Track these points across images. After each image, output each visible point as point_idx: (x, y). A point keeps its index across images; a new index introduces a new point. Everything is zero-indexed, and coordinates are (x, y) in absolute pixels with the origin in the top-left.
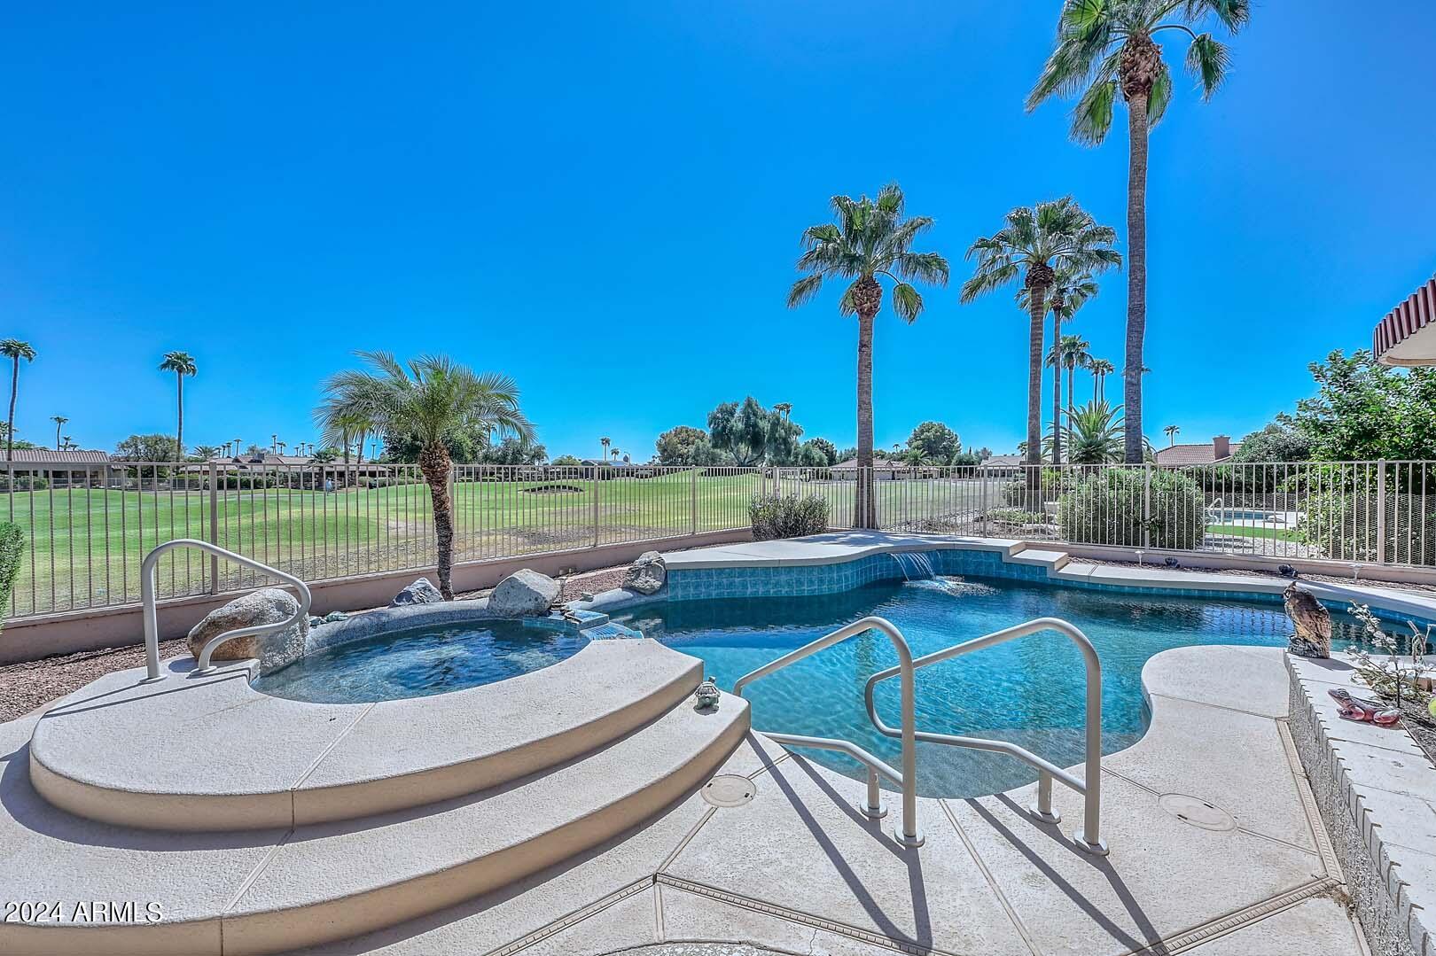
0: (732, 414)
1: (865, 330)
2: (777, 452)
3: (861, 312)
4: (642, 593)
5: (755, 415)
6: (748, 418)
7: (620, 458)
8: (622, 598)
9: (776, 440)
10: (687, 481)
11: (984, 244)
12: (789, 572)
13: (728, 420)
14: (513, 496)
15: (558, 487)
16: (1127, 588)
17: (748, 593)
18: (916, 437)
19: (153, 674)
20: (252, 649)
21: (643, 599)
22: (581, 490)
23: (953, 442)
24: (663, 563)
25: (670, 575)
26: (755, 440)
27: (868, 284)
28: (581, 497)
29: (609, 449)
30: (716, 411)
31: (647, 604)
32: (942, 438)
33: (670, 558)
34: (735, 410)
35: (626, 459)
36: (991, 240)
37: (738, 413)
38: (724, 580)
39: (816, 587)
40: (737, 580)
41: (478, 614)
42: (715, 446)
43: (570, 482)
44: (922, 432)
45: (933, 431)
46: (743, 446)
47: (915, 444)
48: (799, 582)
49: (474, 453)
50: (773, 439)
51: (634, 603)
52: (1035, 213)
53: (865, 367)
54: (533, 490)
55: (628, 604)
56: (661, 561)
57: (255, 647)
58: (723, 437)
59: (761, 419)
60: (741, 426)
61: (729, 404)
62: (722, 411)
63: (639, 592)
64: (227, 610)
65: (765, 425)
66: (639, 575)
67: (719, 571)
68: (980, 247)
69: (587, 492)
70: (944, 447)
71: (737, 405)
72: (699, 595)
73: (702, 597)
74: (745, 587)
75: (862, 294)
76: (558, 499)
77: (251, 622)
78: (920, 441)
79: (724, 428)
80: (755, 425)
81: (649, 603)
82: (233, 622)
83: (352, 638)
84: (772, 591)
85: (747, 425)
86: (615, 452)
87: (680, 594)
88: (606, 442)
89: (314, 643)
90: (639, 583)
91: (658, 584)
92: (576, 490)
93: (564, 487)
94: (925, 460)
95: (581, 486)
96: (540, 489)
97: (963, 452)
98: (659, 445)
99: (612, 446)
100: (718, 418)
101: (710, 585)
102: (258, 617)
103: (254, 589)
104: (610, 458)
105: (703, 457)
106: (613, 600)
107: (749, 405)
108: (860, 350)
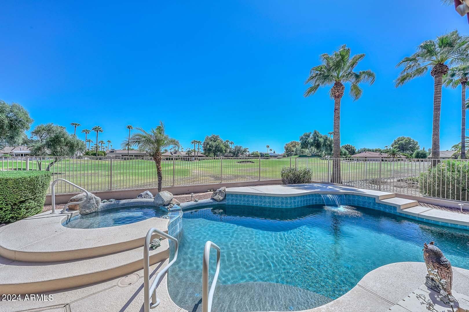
0: (309, 136)
1: (337, 103)
2: (327, 150)
3: (335, 97)
4: (216, 201)
5: (318, 136)
6: (315, 138)
7: (272, 152)
8: (208, 202)
9: (326, 145)
10: (288, 160)
11: (408, 60)
12: (269, 198)
13: (307, 139)
14: (233, 164)
15: (247, 161)
16: (440, 223)
17: (254, 204)
18: (395, 143)
19: (53, 212)
20: (78, 208)
21: (217, 203)
22: (254, 163)
23: (415, 145)
24: (225, 191)
25: (226, 195)
26: (318, 145)
27: (338, 84)
28: (254, 165)
29: (269, 149)
30: (303, 135)
31: (218, 205)
32: (409, 143)
33: (227, 190)
34: (310, 135)
35: (274, 152)
36: (411, 57)
37: (311, 136)
38: (246, 199)
39: (280, 205)
40: (250, 199)
41: (151, 203)
42: (302, 148)
43: (250, 160)
44: (399, 141)
45: (404, 140)
46: (313, 148)
47: (395, 146)
48: (273, 203)
49: (226, 151)
50: (325, 145)
51: (213, 204)
52: (436, 41)
53: (337, 118)
54: (239, 162)
55: (210, 204)
56: (225, 190)
57: (79, 207)
58: (305, 145)
59: (320, 138)
60: (312, 140)
61: (308, 134)
62: (305, 135)
63: (216, 200)
64: (74, 197)
65: (321, 140)
66: (216, 195)
67: (244, 196)
68: (406, 61)
69: (255, 163)
70: (410, 147)
71: (310, 133)
72: (237, 203)
73: (238, 204)
74: (253, 202)
75: (335, 89)
76: (245, 165)
77: (78, 201)
78: (398, 145)
79: (306, 141)
80: (318, 140)
81: (219, 205)
82: (74, 200)
83: (114, 207)
84: (263, 205)
85: (314, 140)
86: (271, 150)
87: (230, 202)
88: (268, 147)
89: (102, 207)
90: (215, 197)
91: (221, 198)
92: (252, 162)
93: (249, 161)
94: (398, 153)
95: (254, 161)
96: (242, 162)
97: (421, 149)
98: (285, 148)
99: (270, 148)
100: (303, 138)
101: (241, 200)
102: (80, 200)
103: (81, 193)
104: (269, 152)
105: (299, 152)
106: (205, 202)
107: (315, 133)
108: (334, 112)
